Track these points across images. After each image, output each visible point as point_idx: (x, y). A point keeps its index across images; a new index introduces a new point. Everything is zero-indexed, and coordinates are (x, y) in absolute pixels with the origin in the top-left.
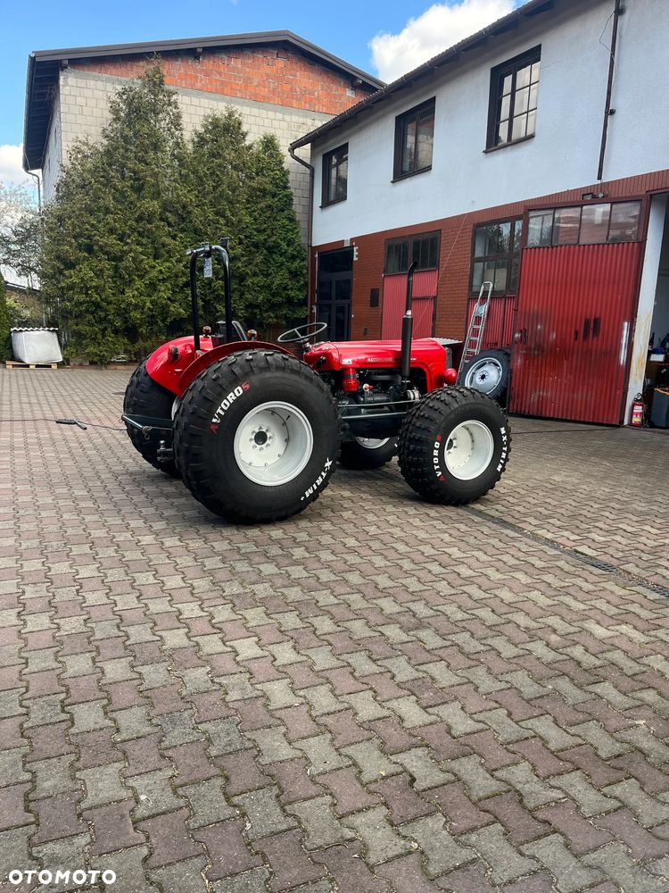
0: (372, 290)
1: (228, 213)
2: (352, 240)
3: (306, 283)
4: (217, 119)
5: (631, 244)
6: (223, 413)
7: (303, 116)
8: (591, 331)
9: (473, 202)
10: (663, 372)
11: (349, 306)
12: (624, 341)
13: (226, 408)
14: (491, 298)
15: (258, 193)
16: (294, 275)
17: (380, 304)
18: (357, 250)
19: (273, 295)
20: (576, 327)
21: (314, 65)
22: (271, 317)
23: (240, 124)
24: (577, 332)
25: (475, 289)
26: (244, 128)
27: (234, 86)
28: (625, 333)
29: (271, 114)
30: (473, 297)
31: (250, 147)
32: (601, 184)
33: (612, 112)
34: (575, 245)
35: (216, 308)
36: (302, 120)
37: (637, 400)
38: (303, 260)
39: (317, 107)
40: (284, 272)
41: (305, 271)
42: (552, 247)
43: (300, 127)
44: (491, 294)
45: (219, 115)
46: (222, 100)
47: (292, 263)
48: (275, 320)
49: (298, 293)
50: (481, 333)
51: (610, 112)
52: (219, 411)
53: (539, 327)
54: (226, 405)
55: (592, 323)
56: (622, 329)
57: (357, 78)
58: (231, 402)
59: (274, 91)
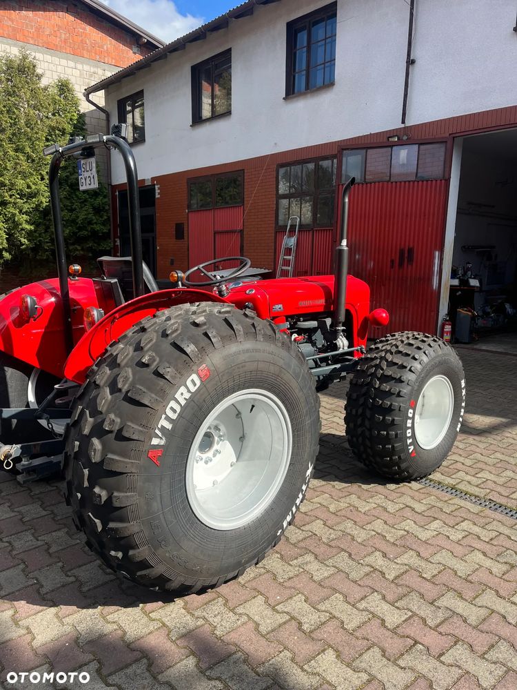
0: (176, 224)
1: (28, 150)
2: (153, 179)
3: (109, 218)
4: (11, 61)
5: (438, 182)
6: (169, 426)
7: (94, 66)
8: (406, 260)
9: (276, 144)
10: (458, 294)
11: (154, 239)
12: (436, 268)
13: (174, 416)
14: (299, 231)
15: (57, 132)
16: (98, 211)
17: (186, 238)
18: (159, 189)
19: (80, 229)
20: (391, 256)
21: (102, 22)
22: (78, 250)
23: (34, 66)
24: (392, 261)
25: (281, 223)
26: (39, 71)
27: (26, 33)
28: (437, 261)
29: (64, 62)
30: (280, 230)
31: (45, 89)
32: (405, 128)
33: (413, 62)
34: (388, 182)
35: (20, 241)
36: (92, 70)
37: (446, 320)
38: (105, 197)
39: (106, 59)
40: (88, 207)
41: (107, 207)
42: (367, 184)
43: (91, 76)
44: (299, 228)
45: (12, 57)
46: (15, 45)
47: (95, 200)
48: (82, 252)
49: (102, 227)
50: (292, 263)
51: (410, 62)
52: (163, 423)
53: (357, 257)
54: (174, 411)
55: (406, 252)
56: (434, 258)
57: (141, 36)
58: (183, 402)
59: (65, 41)
